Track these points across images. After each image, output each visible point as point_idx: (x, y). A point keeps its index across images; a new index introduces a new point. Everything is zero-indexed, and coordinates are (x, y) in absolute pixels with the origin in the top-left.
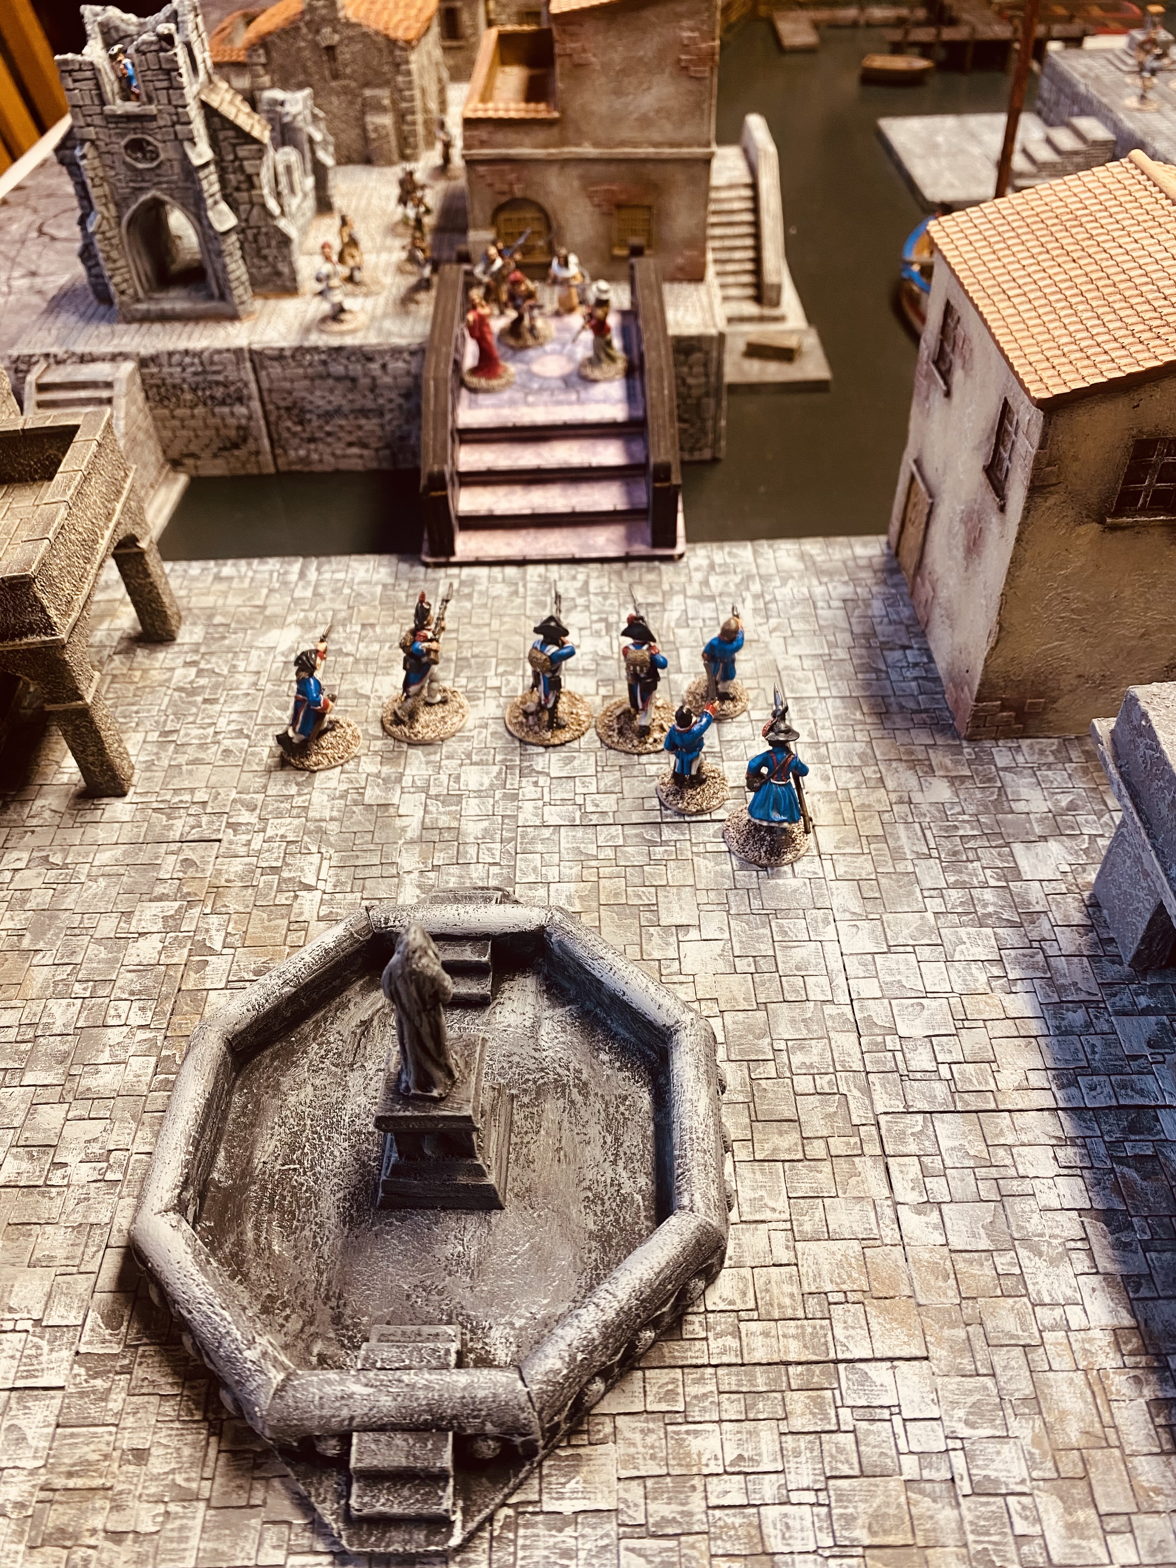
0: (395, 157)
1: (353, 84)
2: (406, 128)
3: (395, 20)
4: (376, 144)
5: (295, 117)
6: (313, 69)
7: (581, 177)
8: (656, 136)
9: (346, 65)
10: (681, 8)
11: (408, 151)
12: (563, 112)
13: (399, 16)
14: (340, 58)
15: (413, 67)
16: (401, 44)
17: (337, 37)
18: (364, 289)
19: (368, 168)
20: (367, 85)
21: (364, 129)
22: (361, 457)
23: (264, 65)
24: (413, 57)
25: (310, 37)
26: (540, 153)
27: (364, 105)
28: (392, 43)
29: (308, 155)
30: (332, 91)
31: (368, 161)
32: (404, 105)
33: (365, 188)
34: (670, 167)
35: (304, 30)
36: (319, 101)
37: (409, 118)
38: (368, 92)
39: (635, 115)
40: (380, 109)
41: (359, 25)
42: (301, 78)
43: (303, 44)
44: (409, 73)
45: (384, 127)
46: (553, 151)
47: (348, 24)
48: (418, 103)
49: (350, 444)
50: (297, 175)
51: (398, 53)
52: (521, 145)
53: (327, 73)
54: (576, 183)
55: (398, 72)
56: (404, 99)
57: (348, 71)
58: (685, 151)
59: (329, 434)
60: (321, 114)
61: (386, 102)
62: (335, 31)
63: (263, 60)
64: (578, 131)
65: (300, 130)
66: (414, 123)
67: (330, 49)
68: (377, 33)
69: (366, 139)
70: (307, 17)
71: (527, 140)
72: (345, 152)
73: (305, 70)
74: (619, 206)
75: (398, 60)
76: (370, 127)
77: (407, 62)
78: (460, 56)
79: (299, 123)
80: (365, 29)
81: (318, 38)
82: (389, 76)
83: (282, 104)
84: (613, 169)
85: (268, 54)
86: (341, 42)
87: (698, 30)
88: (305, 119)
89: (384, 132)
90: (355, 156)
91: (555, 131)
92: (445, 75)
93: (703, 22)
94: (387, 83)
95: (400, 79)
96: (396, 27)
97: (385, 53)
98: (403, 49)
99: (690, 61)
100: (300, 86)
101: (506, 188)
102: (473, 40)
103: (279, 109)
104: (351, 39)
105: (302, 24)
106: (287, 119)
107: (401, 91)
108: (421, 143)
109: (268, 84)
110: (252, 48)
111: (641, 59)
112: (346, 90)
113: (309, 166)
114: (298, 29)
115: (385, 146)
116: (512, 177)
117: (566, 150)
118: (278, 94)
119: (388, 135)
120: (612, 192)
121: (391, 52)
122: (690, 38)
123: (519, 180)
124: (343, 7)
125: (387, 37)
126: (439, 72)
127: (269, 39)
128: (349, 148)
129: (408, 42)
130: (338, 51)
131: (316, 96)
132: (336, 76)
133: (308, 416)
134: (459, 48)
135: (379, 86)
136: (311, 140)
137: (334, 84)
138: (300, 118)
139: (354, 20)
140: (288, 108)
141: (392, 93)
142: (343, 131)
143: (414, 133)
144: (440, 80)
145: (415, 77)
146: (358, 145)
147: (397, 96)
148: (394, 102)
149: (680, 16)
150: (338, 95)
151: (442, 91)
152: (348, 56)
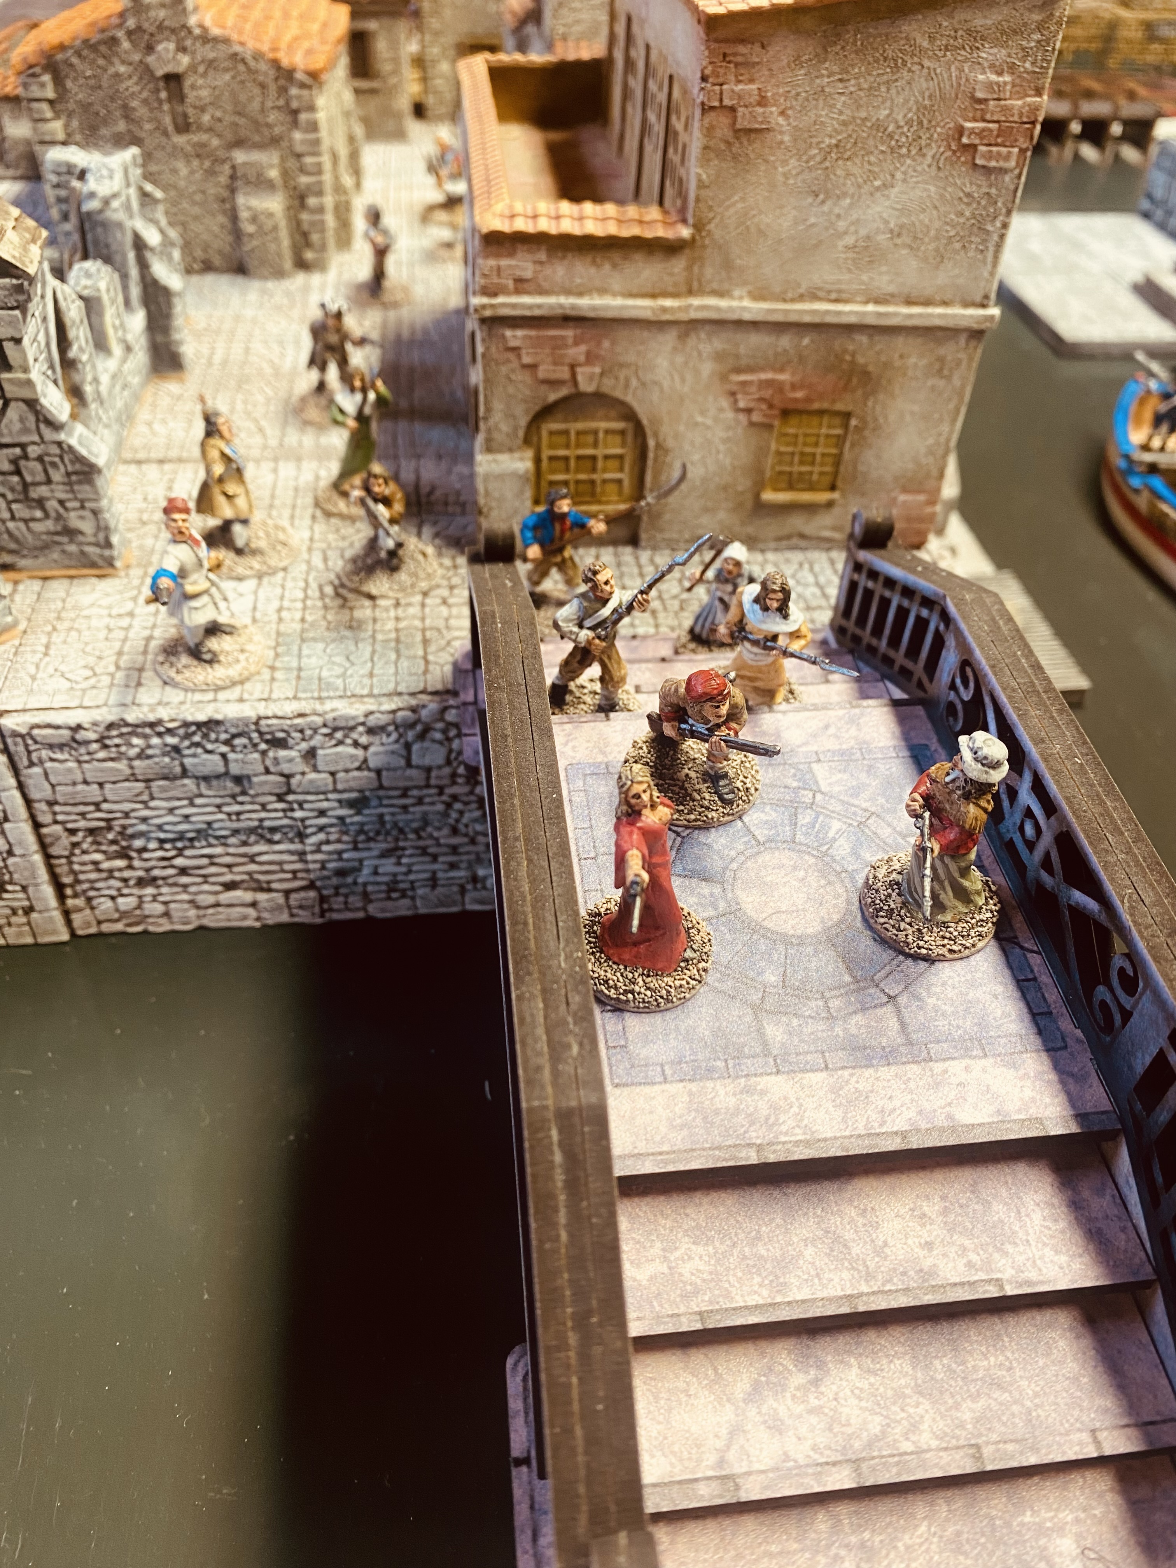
0: (288, 264)
1: (215, 142)
2: (305, 216)
3: (287, 37)
4: (255, 243)
5: (106, 202)
6: (142, 112)
7: (719, 357)
8: (884, 282)
9: (203, 109)
10: (982, 20)
11: (309, 255)
12: (698, 227)
13: (294, 30)
14: (191, 96)
15: (321, 116)
16: (299, 76)
17: (185, 60)
18: (255, 563)
19: (240, 280)
20: (239, 143)
21: (234, 217)
22: (254, 904)
23: (51, 102)
24: (321, 101)
25: (136, 57)
26: (641, 307)
27: (233, 177)
28: (285, 75)
29: (134, 272)
30: (176, 152)
31: (240, 269)
32: (304, 180)
33: (237, 318)
34: (900, 341)
35: (126, 45)
36: (153, 168)
37: (312, 201)
38: (240, 156)
39: (850, 240)
40: (262, 184)
41: (226, 41)
42: (122, 126)
43: (122, 69)
44: (314, 127)
45: (271, 215)
46: (668, 303)
47: (206, 39)
48: (327, 177)
49: (230, 886)
50: (110, 317)
51: (294, 91)
52: (603, 291)
53: (167, 120)
54: (707, 368)
55: (295, 123)
56: (302, 170)
57: (206, 118)
58: (937, 314)
59: (183, 871)
60: (159, 194)
61: (274, 174)
62: (182, 49)
63: (50, 93)
64: (728, 265)
65: (120, 225)
66: (321, 210)
67: (173, 80)
68: (258, 56)
69: (237, 234)
70: (131, 23)
71: (616, 281)
72: (199, 253)
73: (127, 113)
74: (786, 413)
75: (295, 105)
76: (244, 215)
77: (312, 108)
78: (374, 103)
79: (116, 213)
80: (237, 48)
81: (151, 59)
82: (277, 130)
83: (82, 175)
84: (785, 341)
85: (58, 81)
86: (193, 68)
87: (1012, 68)
88: (128, 207)
89: (269, 224)
90: (217, 261)
91: (678, 265)
92: (359, 130)
93: (1026, 53)
94: (274, 141)
95: (298, 136)
96: (290, 47)
97: (273, 88)
98: (303, 86)
99: (980, 134)
100: (120, 142)
101: (564, 373)
102: (393, 80)
103: (75, 184)
104: (211, 64)
105: (120, 34)
106: (91, 205)
107: (299, 156)
108: (331, 242)
109: (61, 136)
110: (29, 72)
111: (878, 126)
112: (200, 152)
113: (135, 291)
114: (114, 41)
115: (273, 247)
116: (578, 352)
117: (696, 301)
118: (75, 156)
119: (275, 228)
120: (778, 387)
121: (283, 91)
122: (990, 86)
123: (591, 358)
124: (196, 9)
125: (276, 64)
126: (350, 127)
127: (60, 57)
128: (206, 248)
129: (314, 75)
130: (187, 83)
131: (147, 157)
132: (183, 126)
133: (138, 843)
134: (373, 92)
135: (260, 146)
136: (139, 245)
137: (180, 140)
138: (115, 204)
139: (215, 31)
140: (91, 184)
141: (283, 159)
142: (196, 218)
143: (321, 227)
144: (351, 139)
145: (323, 133)
146: (222, 242)
147: (292, 163)
148: (285, 174)
149: (976, 37)
150: (187, 157)
151: (354, 156)
152: (204, 93)
